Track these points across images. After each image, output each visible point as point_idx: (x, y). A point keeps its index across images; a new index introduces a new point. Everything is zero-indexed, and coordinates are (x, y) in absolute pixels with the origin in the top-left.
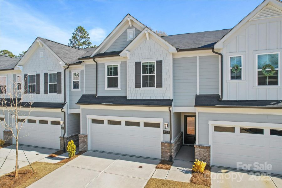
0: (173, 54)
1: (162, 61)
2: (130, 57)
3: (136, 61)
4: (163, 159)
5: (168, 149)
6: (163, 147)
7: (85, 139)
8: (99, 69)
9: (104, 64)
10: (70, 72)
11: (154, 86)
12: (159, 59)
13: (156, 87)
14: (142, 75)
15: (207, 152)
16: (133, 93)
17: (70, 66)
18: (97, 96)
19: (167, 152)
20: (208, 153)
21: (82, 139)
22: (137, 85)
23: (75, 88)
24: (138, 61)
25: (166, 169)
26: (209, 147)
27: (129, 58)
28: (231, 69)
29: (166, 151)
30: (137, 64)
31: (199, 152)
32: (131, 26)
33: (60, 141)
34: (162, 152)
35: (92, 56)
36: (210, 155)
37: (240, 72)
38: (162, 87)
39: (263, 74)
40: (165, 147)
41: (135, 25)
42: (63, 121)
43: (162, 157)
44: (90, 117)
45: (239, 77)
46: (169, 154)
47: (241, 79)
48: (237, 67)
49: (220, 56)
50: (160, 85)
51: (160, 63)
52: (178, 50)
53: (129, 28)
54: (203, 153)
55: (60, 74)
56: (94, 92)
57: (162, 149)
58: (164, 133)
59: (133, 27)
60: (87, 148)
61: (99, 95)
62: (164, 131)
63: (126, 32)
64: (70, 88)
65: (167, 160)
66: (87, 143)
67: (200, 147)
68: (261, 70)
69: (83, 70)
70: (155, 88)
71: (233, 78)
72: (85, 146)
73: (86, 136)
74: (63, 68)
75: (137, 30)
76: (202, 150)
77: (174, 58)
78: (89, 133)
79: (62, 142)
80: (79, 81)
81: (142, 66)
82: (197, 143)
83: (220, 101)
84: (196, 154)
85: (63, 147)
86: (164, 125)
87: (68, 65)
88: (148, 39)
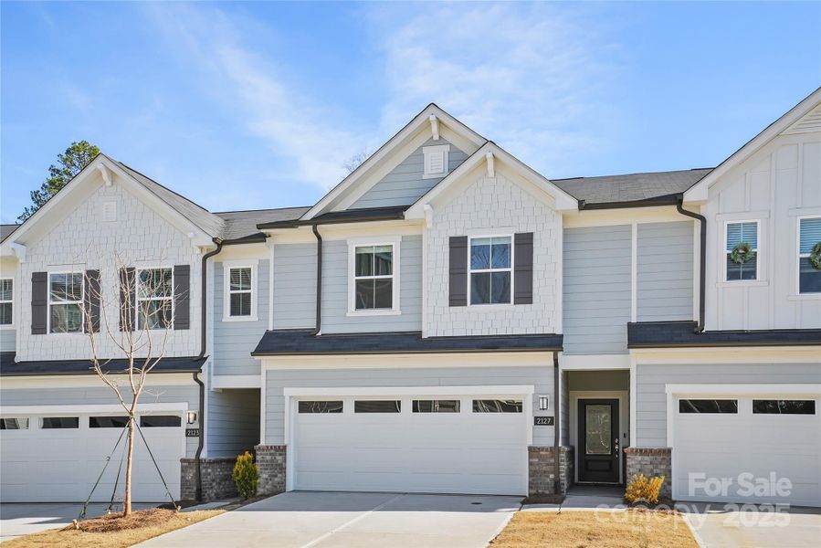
0: (565, 218)
1: (531, 235)
2: (435, 224)
3: (453, 235)
4: (533, 491)
5: (550, 465)
6: (536, 460)
7: (279, 458)
8: (326, 258)
9: (344, 244)
10: (219, 267)
11: (508, 301)
12: (524, 230)
13: (515, 303)
14: (470, 271)
15: (661, 463)
16: (439, 319)
17: (225, 248)
18: (320, 334)
19: (545, 472)
20: (663, 467)
21: (268, 458)
22: (456, 299)
23: (234, 312)
24: (459, 233)
25: (550, 502)
26: (666, 452)
27: (430, 225)
28: (729, 255)
29: (544, 468)
30: (457, 244)
31: (638, 466)
32: (436, 137)
33: (182, 471)
34: (532, 474)
35: (308, 217)
36: (670, 471)
37: (754, 260)
38: (531, 303)
39: (814, 266)
40: (540, 458)
41: (448, 137)
42: (197, 411)
43: (530, 487)
44: (294, 395)
45: (751, 274)
46: (552, 476)
47: (755, 278)
48: (746, 250)
49: (698, 223)
50: (525, 297)
51: (525, 239)
52: (584, 206)
53: (431, 143)
54: (651, 467)
55: (183, 272)
56: (310, 323)
57: (530, 464)
58: (536, 424)
59: (441, 141)
60: (283, 483)
61: (327, 329)
62: (536, 418)
63: (418, 154)
64: (219, 313)
65: (547, 492)
66: (283, 469)
67: (641, 452)
68: (808, 255)
69: (268, 261)
70: (510, 307)
71: (733, 276)
72: (276, 479)
73: (282, 450)
74: (198, 251)
75: (454, 151)
76: (646, 458)
77: (564, 230)
78: (289, 441)
79: (190, 475)
80: (253, 291)
81: (472, 247)
82: (633, 444)
83: (696, 333)
84: (631, 470)
85: (195, 488)
86: (535, 403)
87: (221, 244)
88: (491, 174)
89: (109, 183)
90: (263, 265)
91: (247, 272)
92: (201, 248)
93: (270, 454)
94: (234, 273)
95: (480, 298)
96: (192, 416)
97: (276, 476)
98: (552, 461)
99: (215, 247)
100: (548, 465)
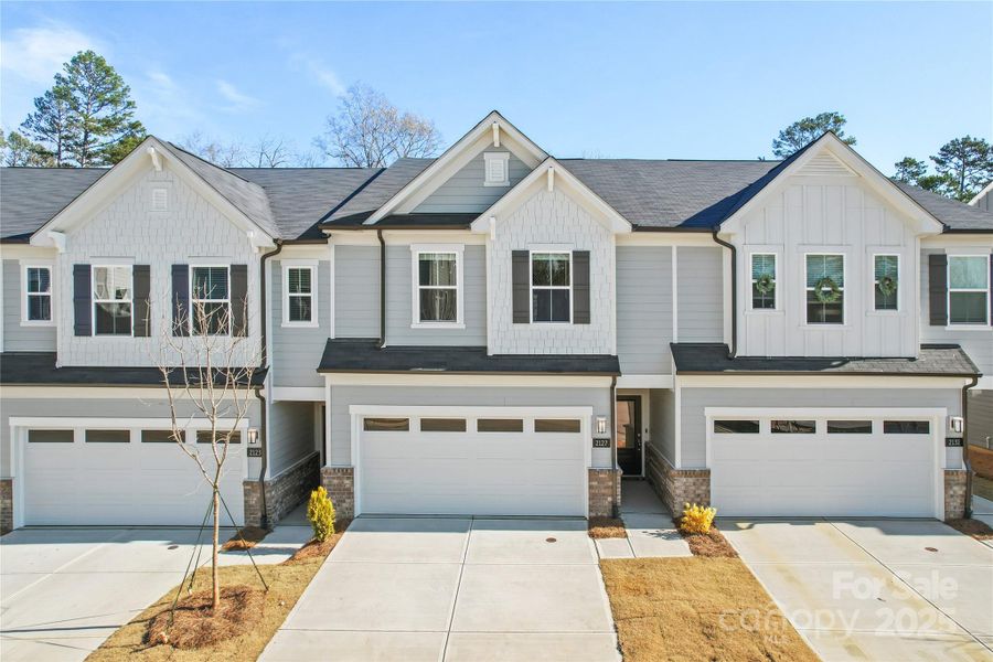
0: (618, 237)
1: (588, 253)
2: (498, 236)
3: (516, 248)
4: (593, 514)
5: (607, 487)
6: (595, 483)
7: (347, 482)
8: (390, 264)
9: (407, 250)
10: (277, 266)
11: (568, 320)
12: (580, 248)
13: (574, 323)
14: (532, 287)
15: (702, 484)
16: (505, 337)
17: (284, 248)
18: (384, 346)
19: (604, 495)
20: (704, 488)
21: (336, 481)
22: (519, 316)
23: (294, 316)
24: (522, 248)
25: (617, 535)
26: (706, 473)
27: (493, 237)
28: (754, 285)
29: (603, 491)
30: (519, 257)
31: (683, 488)
32: (497, 145)
33: (245, 495)
34: (592, 497)
35: (372, 220)
36: (709, 492)
37: (773, 291)
38: (589, 323)
39: (817, 298)
40: (600, 481)
41: (507, 145)
42: (258, 429)
43: (590, 511)
44: (359, 412)
45: (770, 304)
46: (610, 499)
47: (774, 307)
48: (767, 280)
49: (727, 253)
50: (583, 317)
51: (582, 258)
52: (636, 228)
53: (491, 149)
54: (693, 488)
55: (240, 271)
56: (375, 333)
57: (591, 487)
58: (594, 446)
59: (502, 149)
60: (351, 508)
61: (390, 342)
62: (595, 440)
63: (479, 160)
64: (278, 318)
65: (605, 515)
66: (351, 494)
67: (686, 473)
68: (813, 289)
69: (329, 262)
70: (569, 326)
71: (757, 304)
72: (344, 505)
73: (348, 473)
74: (256, 250)
75: (513, 160)
76: (691, 480)
77: (617, 247)
78: (356, 462)
79: (255, 499)
80: (314, 295)
81: (534, 261)
82: (678, 465)
83: (730, 359)
84: (678, 492)
85: (260, 514)
86: (595, 424)
87: (280, 244)
88: (551, 188)
89: (159, 168)
90: (324, 266)
91: (306, 273)
92: (260, 248)
93: (338, 478)
94: (293, 273)
95: (541, 316)
96: (254, 435)
97: (344, 502)
98: (610, 484)
99: (275, 247)
100: (605, 488)
